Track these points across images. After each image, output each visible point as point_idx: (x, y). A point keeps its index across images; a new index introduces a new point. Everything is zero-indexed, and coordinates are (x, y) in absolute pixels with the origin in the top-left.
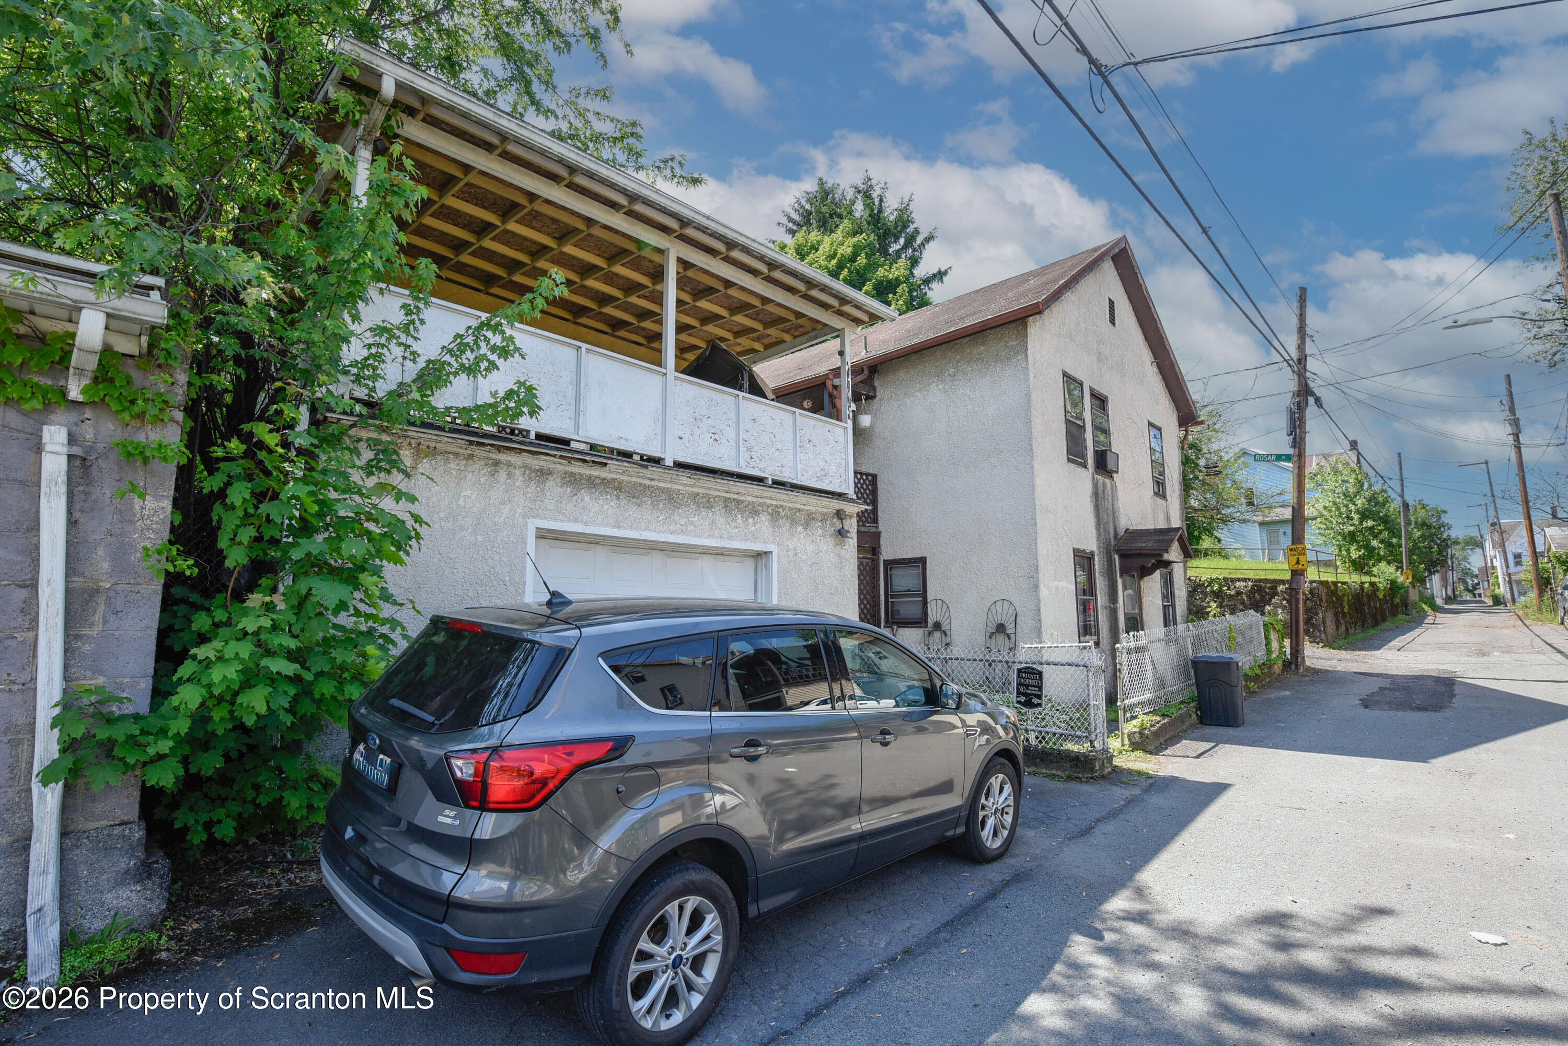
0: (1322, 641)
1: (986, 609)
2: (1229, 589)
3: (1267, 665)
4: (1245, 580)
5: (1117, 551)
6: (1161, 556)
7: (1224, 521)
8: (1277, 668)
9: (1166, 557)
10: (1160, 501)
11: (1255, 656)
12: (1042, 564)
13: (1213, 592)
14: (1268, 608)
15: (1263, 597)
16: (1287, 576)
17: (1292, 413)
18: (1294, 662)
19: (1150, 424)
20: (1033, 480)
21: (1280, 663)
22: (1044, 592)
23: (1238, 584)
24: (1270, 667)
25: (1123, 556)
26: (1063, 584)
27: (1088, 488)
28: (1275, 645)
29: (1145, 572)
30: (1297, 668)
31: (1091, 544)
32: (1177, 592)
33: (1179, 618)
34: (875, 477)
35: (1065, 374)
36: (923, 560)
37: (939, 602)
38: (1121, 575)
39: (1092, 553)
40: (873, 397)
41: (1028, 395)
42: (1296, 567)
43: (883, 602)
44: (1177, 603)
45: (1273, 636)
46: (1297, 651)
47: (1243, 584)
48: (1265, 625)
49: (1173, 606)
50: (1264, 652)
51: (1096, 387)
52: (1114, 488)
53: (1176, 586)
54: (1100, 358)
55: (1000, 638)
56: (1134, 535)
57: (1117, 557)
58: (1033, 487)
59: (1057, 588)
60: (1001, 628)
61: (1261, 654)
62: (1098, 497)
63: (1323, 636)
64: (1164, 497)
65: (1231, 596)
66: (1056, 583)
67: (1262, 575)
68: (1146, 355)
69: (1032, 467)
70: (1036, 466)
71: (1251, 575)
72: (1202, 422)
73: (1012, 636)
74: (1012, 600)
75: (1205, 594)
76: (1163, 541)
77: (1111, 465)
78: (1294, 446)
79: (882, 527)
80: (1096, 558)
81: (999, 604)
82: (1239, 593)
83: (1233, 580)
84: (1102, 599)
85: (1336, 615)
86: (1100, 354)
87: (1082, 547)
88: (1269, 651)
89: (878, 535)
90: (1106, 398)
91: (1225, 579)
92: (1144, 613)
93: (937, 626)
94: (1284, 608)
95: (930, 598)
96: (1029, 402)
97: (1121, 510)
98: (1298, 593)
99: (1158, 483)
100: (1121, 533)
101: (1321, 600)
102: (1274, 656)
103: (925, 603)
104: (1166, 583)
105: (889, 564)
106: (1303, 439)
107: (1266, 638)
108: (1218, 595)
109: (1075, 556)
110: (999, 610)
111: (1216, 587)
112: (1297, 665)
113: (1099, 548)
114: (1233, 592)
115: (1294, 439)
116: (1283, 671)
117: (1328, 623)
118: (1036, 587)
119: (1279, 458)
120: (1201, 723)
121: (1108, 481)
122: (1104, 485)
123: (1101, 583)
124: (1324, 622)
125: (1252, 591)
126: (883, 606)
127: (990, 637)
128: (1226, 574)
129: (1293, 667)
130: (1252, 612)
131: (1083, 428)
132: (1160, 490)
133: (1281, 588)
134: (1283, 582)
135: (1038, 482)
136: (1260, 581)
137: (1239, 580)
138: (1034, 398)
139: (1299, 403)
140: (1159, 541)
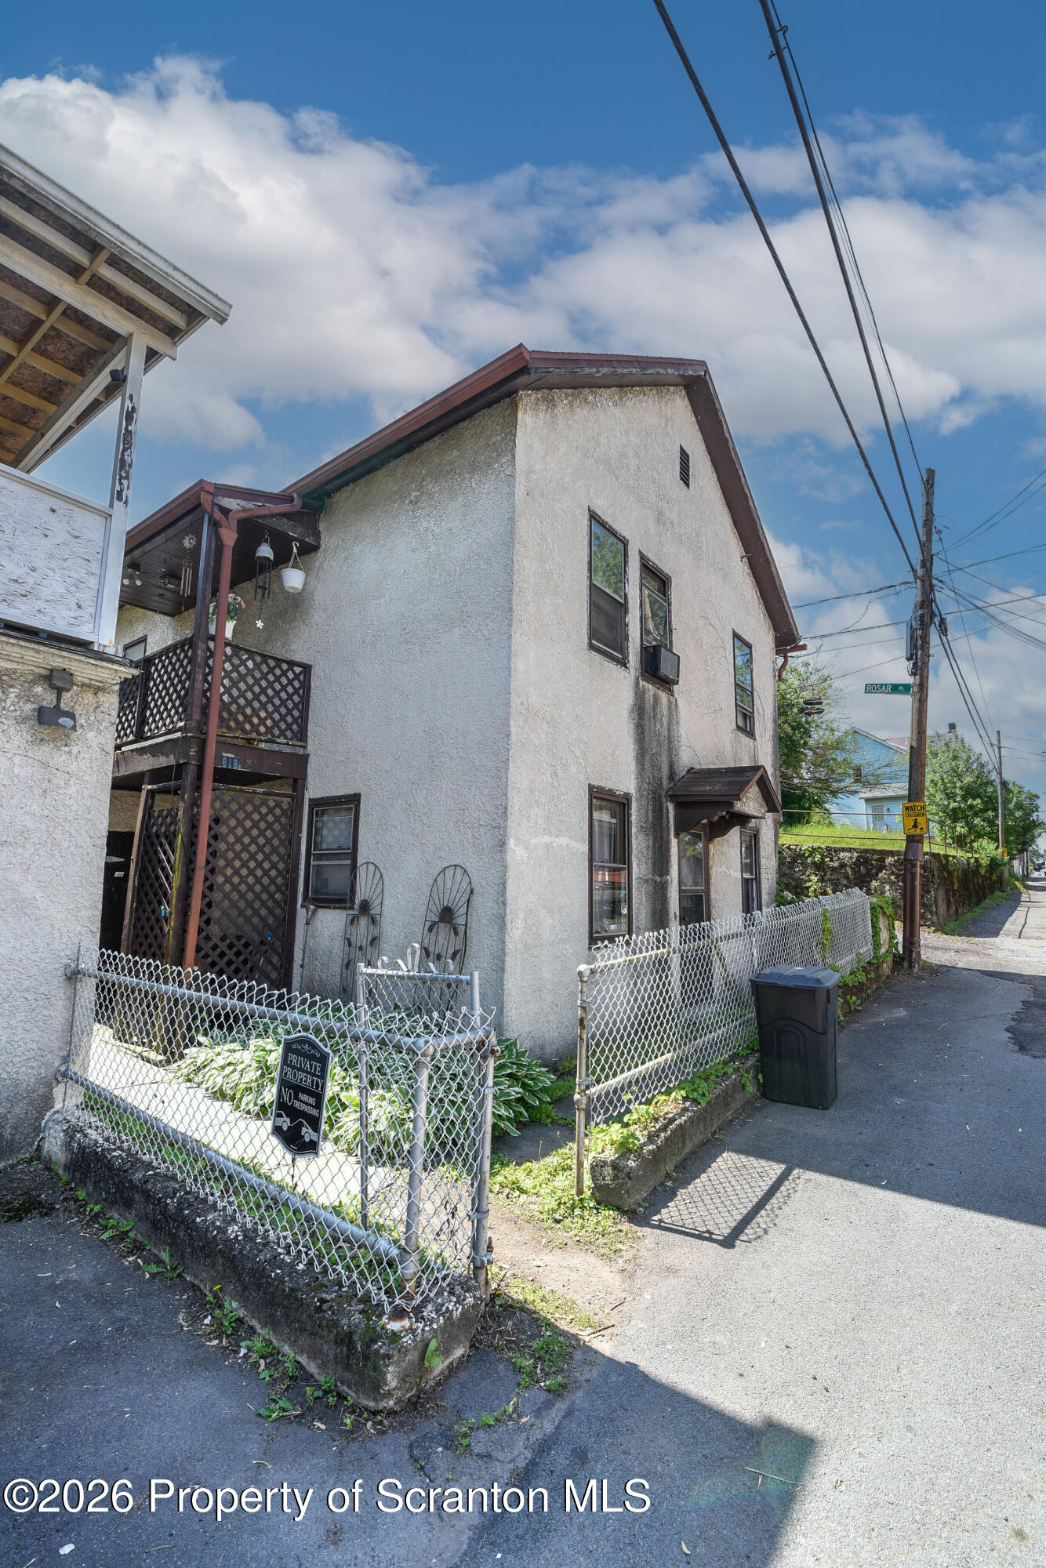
0: (933, 924)
1: (431, 882)
2: (831, 860)
3: (872, 966)
4: (850, 850)
5: (672, 798)
6: (732, 805)
7: (834, 793)
8: (886, 968)
9: (739, 806)
10: (745, 739)
11: (858, 955)
12: (515, 803)
13: (814, 863)
14: (874, 884)
15: (868, 870)
16: (901, 846)
17: (912, 631)
18: (907, 957)
19: (736, 635)
20: (509, 660)
21: (890, 959)
22: (516, 852)
23: (842, 855)
24: (878, 967)
25: (682, 804)
26: (563, 841)
27: (627, 698)
28: (884, 935)
29: (718, 829)
30: (911, 967)
31: (625, 780)
32: (763, 861)
33: (765, 897)
34: (307, 669)
35: (593, 517)
36: (354, 800)
37: (372, 867)
38: (677, 835)
39: (627, 797)
40: (315, 548)
41: (512, 520)
42: (912, 832)
43: (302, 866)
44: (764, 876)
45: (882, 923)
46: (912, 943)
47: (847, 854)
48: (873, 909)
49: (758, 879)
50: (870, 946)
51: (650, 556)
52: (673, 708)
53: (763, 853)
54: (660, 519)
55: (443, 930)
56: (698, 775)
57: (671, 807)
58: (508, 670)
59: (548, 846)
60: (447, 914)
61: (866, 949)
62: (642, 713)
63: (935, 919)
64: (751, 734)
65: (834, 869)
66: (547, 839)
67: (868, 845)
68: (735, 549)
69: (510, 637)
70: (517, 638)
71: (856, 845)
72: (804, 647)
73: (461, 929)
74: (468, 866)
75: (805, 865)
76: (735, 783)
77: (665, 669)
78: (914, 674)
79: (311, 748)
80: (634, 805)
81: (449, 873)
82: (843, 866)
83: (837, 850)
84: (639, 867)
85: (947, 893)
86: (661, 513)
87: (608, 785)
88: (877, 945)
89: (304, 760)
90: (669, 578)
91: (829, 849)
92: (712, 889)
93: (365, 907)
94: (892, 884)
95: (360, 860)
96: (512, 532)
97: (684, 740)
98: (914, 866)
99: (745, 716)
100: (681, 772)
101: (933, 876)
102: (883, 950)
103: (354, 867)
104: (748, 848)
105: (316, 803)
106: (925, 664)
107: (874, 927)
108: (819, 867)
109: (591, 797)
110: (449, 882)
111: (818, 858)
112: (910, 962)
113: (639, 789)
114: (836, 864)
115: (915, 665)
116: (893, 970)
117: (940, 903)
118: (502, 844)
119: (895, 689)
120: (764, 1095)
121: (663, 696)
122: (656, 699)
123: (639, 844)
124: (936, 902)
125: (857, 863)
126: (302, 873)
127: (430, 930)
128: (829, 843)
129: (906, 964)
130: (856, 890)
131: (623, 607)
132: (746, 724)
133: (889, 860)
134: (892, 853)
135: (519, 665)
136: (866, 851)
137: (843, 850)
138: (523, 526)
139: (922, 617)
140: (730, 783)
